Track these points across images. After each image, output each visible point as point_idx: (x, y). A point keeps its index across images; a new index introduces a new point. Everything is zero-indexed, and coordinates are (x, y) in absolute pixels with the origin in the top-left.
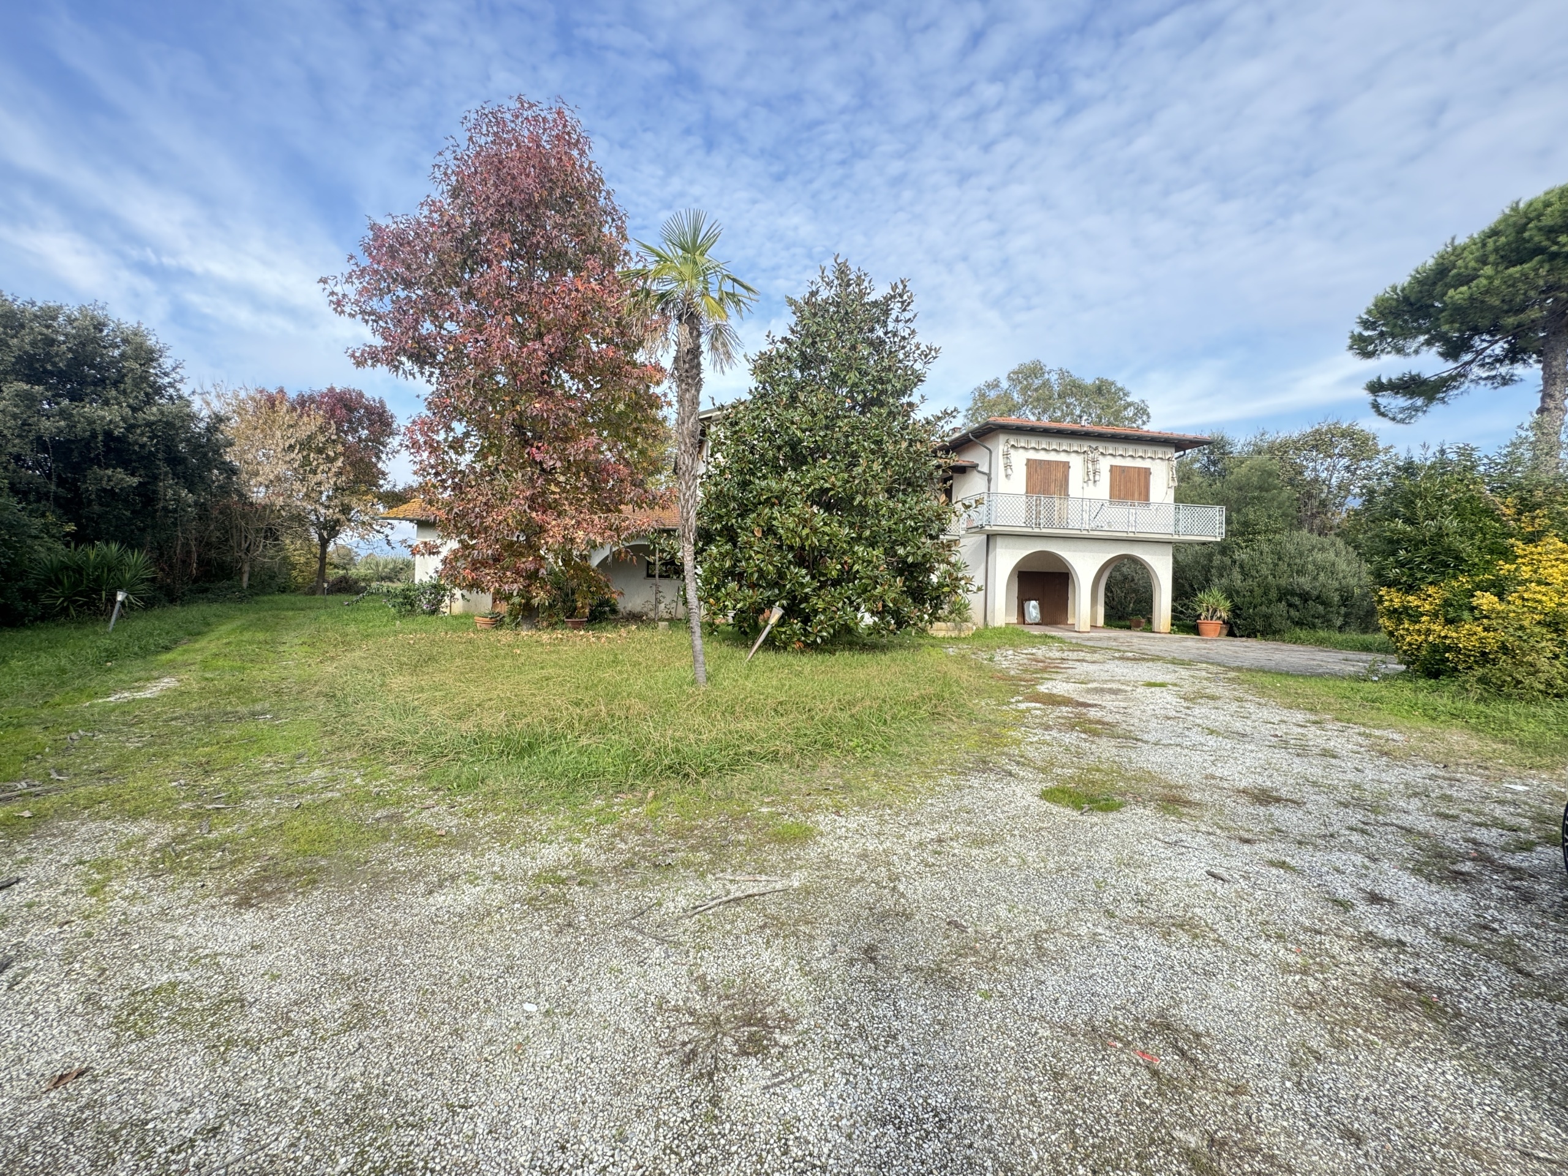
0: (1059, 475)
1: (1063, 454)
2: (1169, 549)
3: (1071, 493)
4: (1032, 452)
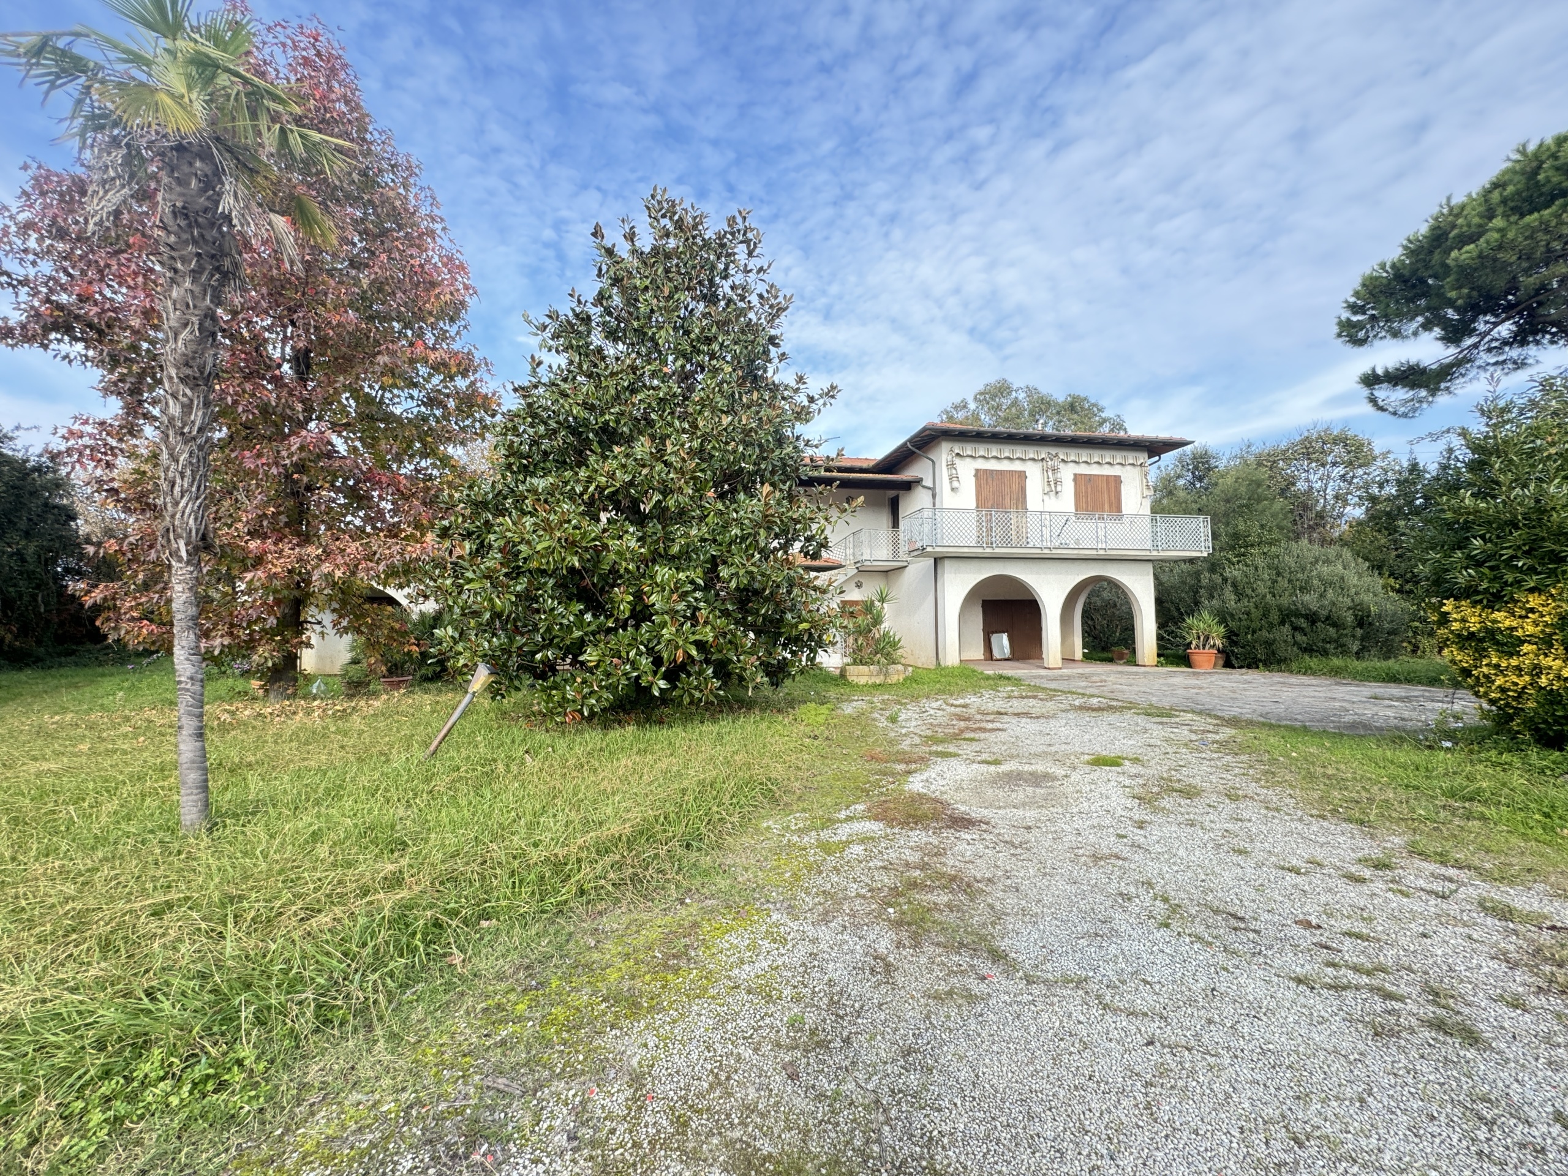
0: (1015, 487)
1: (1017, 462)
2: (1149, 568)
3: (1030, 506)
4: (980, 460)
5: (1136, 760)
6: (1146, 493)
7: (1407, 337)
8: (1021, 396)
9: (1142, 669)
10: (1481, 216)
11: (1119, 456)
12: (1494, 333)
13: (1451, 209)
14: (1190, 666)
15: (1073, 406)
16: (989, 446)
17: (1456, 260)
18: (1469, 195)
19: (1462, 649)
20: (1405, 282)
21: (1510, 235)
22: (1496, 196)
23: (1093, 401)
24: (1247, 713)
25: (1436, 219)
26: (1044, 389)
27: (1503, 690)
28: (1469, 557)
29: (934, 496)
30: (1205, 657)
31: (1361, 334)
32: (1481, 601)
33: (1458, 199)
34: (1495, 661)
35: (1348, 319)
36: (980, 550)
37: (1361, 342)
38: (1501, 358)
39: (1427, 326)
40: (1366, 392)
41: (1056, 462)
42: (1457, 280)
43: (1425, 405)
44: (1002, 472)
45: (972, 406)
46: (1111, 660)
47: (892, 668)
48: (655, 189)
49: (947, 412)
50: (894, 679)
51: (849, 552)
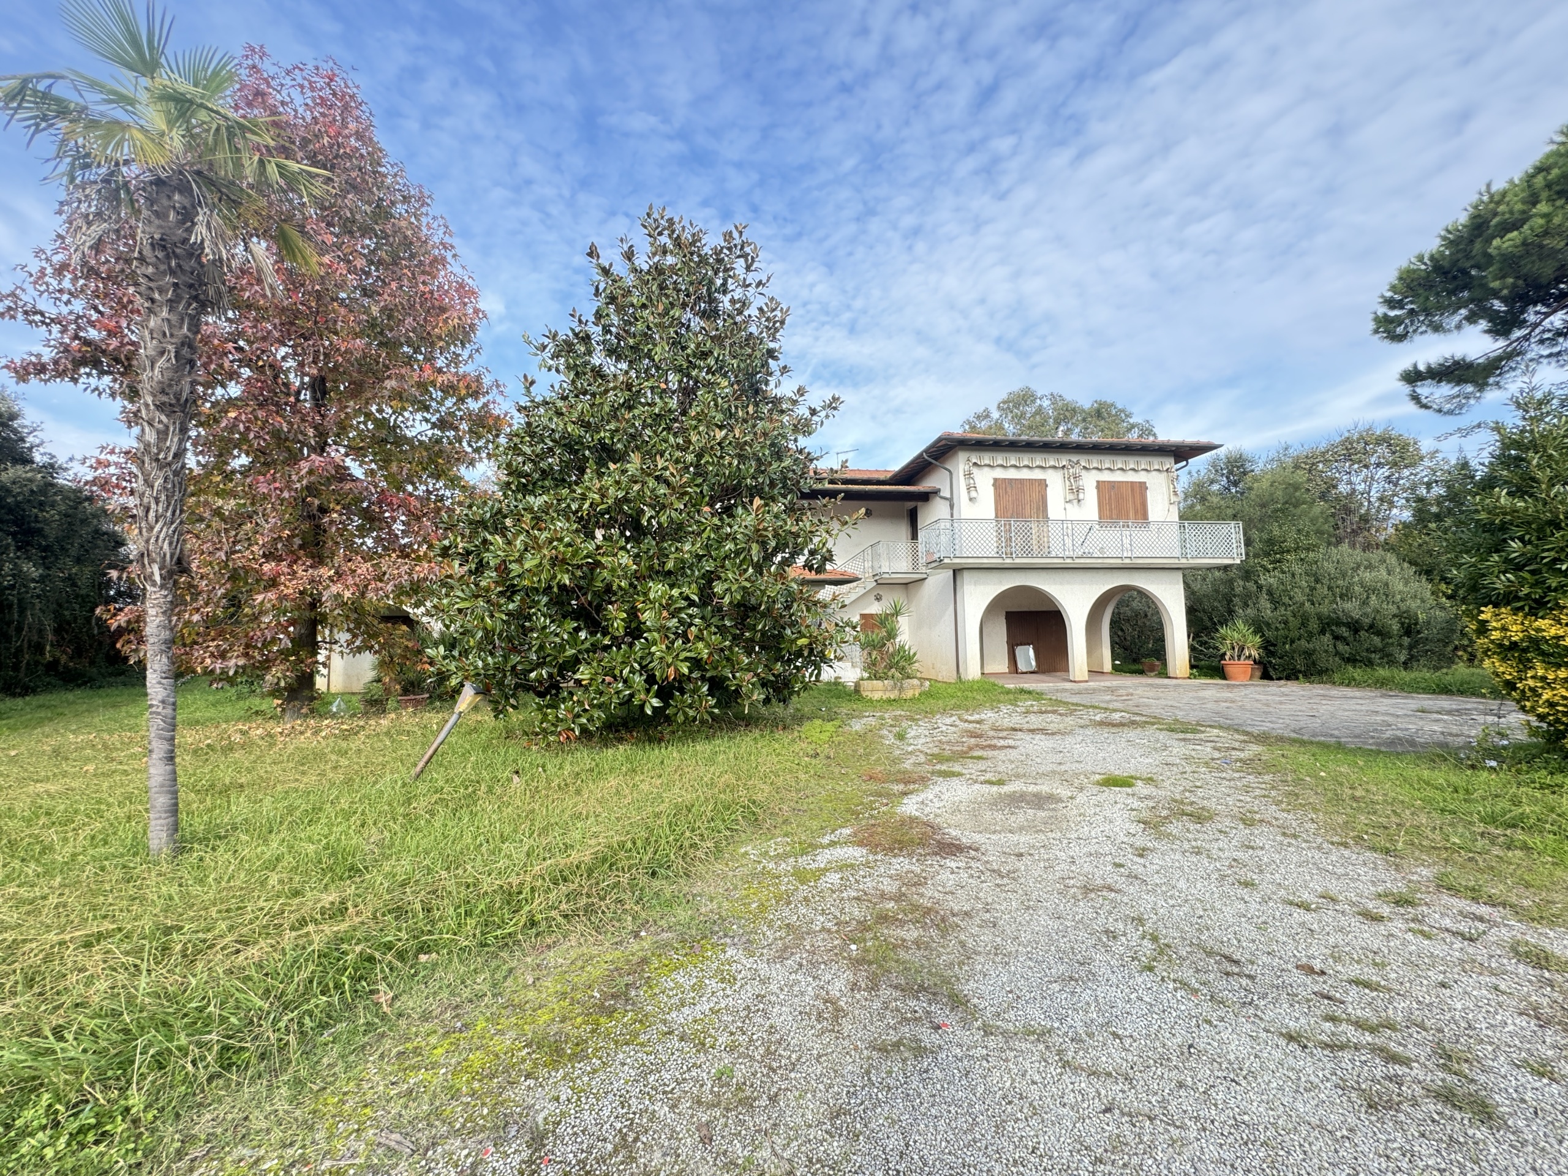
0: (1035, 495)
1: (1037, 471)
2: (1179, 577)
3: (1052, 514)
4: (999, 470)
5: (1149, 780)
6: (1174, 499)
7: (1449, 331)
8: (1046, 403)
9: (1174, 681)
10: (1524, 202)
11: (1144, 462)
12: (1546, 323)
13: (1492, 197)
14: (1224, 678)
15: (1100, 412)
16: (1008, 455)
17: (1498, 248)
18: (1511, 182)
19: (1504, 659)
20: (1445, 273)
21: (1557, 220)
22: (1539, 181)
23: (1120, 406)
24: (1278, 727)
25: (1476, 207)
26: (1069, 397)
27: (1551, 704)
28: (1507, 561)
29: (952, 507)
30: (1240, 668)
31: (1400, 330)
32: (1521, 608)
33: (1498, 186)
34: (1540, 673)
35: (1385, 315)
36: (1000, 561)
37: (1401, 338)
38: (1556, 350)
39: (1471, 319)
40: (1406, 389)
41: (1077, 470)
42: (1501, 270)
43: (1472, 401)
44: (1021, 481)
45: (995, 415)
46: (1141, 672)
47: (907, 683)
48: (651, 208)
49: (969, 423)
50: (909, 694)
51: (868, 564)
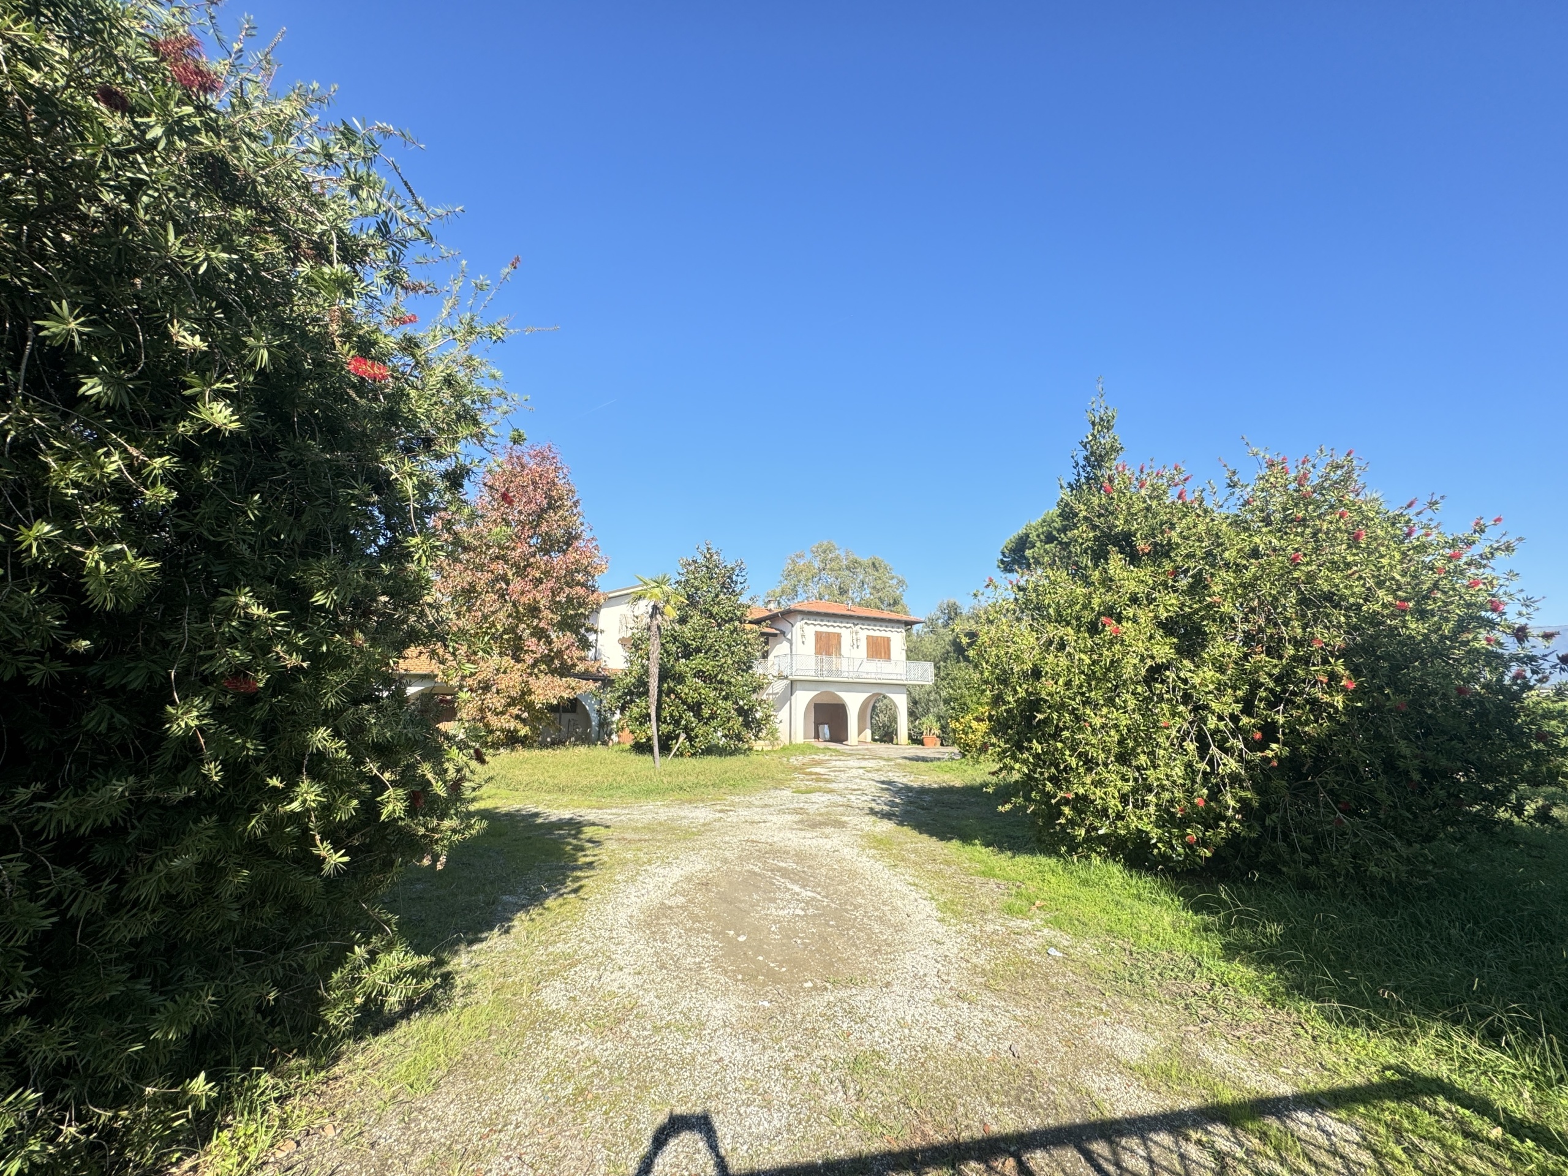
0: (835, 642)
1: (837, 629)
2: (904, 690)
3: (843, 653)
4: (818, 627)
6: (903, 648)
9: (898, 746)
11: (889, 627)
14: (923, 745)
16: (823, 620)
29: (791, 643)
30: (930, 739)
36: (816, 678)
41: (857, 629)
44: (829, 634)
46: (884, 742)
47: (776, 742)
50: (776, 748)
